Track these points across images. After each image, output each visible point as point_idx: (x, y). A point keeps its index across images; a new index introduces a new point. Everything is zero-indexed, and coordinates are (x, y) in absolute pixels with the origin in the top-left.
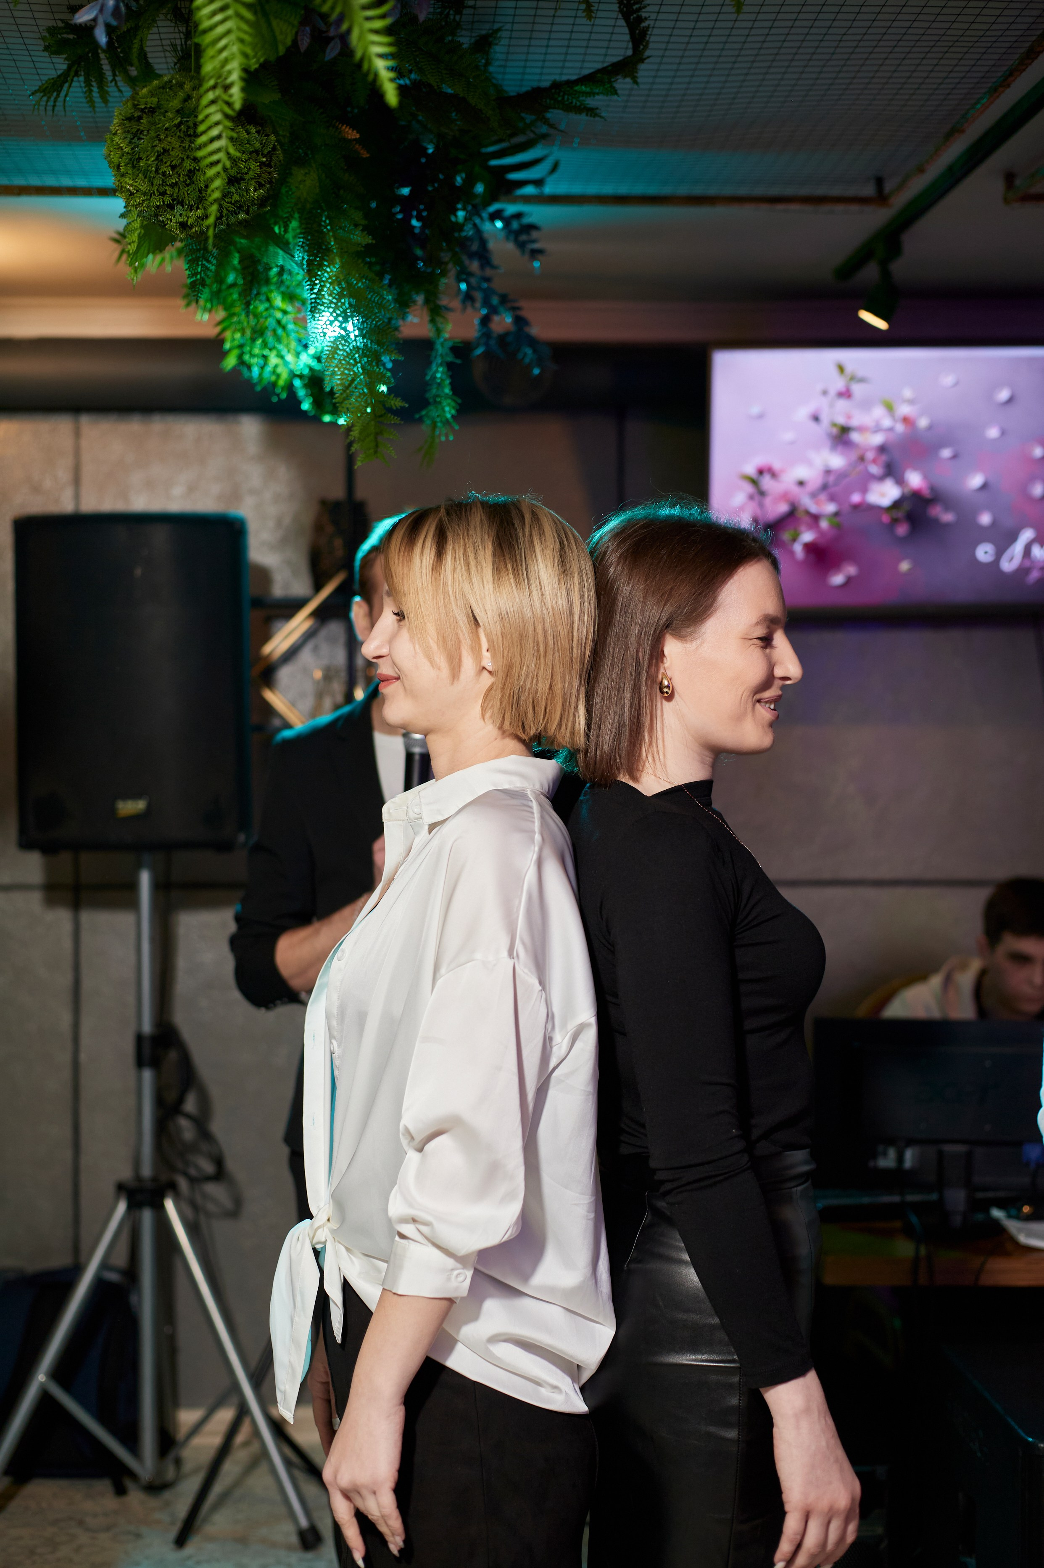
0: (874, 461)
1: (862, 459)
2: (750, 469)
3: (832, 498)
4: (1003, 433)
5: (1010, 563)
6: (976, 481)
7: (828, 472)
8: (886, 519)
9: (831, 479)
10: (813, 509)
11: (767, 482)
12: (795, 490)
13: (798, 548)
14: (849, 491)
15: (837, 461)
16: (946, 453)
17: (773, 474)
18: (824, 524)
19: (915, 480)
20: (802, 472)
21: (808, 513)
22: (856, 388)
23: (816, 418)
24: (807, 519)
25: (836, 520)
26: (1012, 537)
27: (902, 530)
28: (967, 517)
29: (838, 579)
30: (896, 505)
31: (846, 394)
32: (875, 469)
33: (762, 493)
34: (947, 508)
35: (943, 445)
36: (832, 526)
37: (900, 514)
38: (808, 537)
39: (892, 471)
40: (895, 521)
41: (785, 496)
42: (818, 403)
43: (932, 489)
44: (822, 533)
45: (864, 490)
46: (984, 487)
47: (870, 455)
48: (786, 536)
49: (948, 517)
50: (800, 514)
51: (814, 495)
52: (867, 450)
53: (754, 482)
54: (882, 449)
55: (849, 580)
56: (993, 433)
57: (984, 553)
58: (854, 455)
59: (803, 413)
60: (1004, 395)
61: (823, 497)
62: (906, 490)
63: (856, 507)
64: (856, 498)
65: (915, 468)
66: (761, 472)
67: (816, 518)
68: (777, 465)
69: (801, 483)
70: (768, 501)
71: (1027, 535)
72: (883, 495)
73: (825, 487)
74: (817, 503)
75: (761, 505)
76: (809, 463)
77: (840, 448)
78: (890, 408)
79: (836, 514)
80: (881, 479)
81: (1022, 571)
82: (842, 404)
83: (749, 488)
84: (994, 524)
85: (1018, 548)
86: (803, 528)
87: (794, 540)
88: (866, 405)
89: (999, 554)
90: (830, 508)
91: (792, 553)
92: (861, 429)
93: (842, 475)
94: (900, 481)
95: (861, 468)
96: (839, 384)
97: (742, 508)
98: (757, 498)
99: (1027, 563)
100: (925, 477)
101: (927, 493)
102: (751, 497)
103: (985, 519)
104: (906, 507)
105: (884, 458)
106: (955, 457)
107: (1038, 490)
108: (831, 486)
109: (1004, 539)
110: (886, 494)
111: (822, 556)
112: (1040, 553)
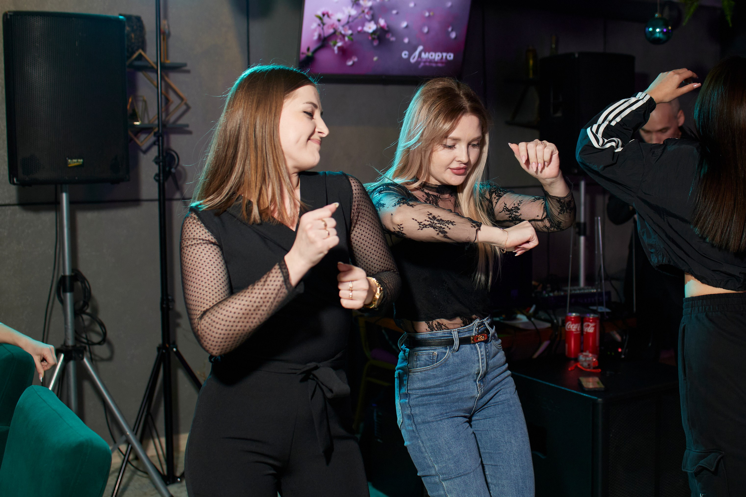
0: (367, 13)
1: (363, 12)
2: (320, 13)
3: (350, 28)
4: (415, 5)
6: (404, 24)
7: (350, 16)
8: (370, 38)
9: (351, 20)
10: (343, 32)
11: (326, 19)
12: (337, 23)
13: (336, 48)
14: (357, 26)
15: (354, 12)
16: (394, 12)
17: (329, 16)
18: (346, 39)
19: (382, 22)
20: (340, 16)
21: (341, 33)
24: (340, 36)
25: (351, 37)
26: (415, 49)
27: (375, 43)
28: (400, 39)
29: (350, 63)
30: (374, 32)
32: (367, 17)
33: (324, 24)
34: (393, 35)
35: (393, 9)
36: (349, 40)
37: (375, 36)
38: (340, 44)
39: (374, 18)
40: (373, 39)
41: (332, 26)
43: (388, 26)
44: (345, 43)
45: (363, 26)
46: (407, 27)
47: (366, 11)
48: (331, 43)
49: (393, 39)
50: (337, 33)
51: (343, 26)
52: (365, 8)
53: (321, 19)
54: (371, 8)
55: (354, 63)
56: (412, 5)
57: (405, 55)
58: (360, 10)
61: (347, 27)
62: (379, 27)
63: (359, 32)
64: (360, 28)
65: (383, 18)
66: (324, 15)
67: (344, 36)
68: (330, 13)
69: (339, 21)
70: (325, 27)
71: (420, 48)
72: (370, 28)
73: (348, 23)
74: (344, 30)
75: (323, 29)
76: (343, 12)
77: (355, 6)
79: (352, 35)
80: (370, 21)
81: (418, 63)
83: (318, 21)
84: (409, 42)
85: (417, 53)
86: (338, 40)
87: (335, 45)
89: (410, 55)
90: (350, 32)
91: (333, 50)
93: (355, 18)
94: (377, 23)
95: (362, 15)
97: (315, 30)
98: (322, 25)
99: (419, 59)
100: (386, 22)
101: (386, 29)
102: (319, 25)
103: (406, 41)
104: (378, 33)
105: (371, 12)
106: (397, 13)
107: (426, 30)
108: (351, 22)
109: (412, 49)
110: (370, 27)
111: (345, 53)
112: (424, 56)
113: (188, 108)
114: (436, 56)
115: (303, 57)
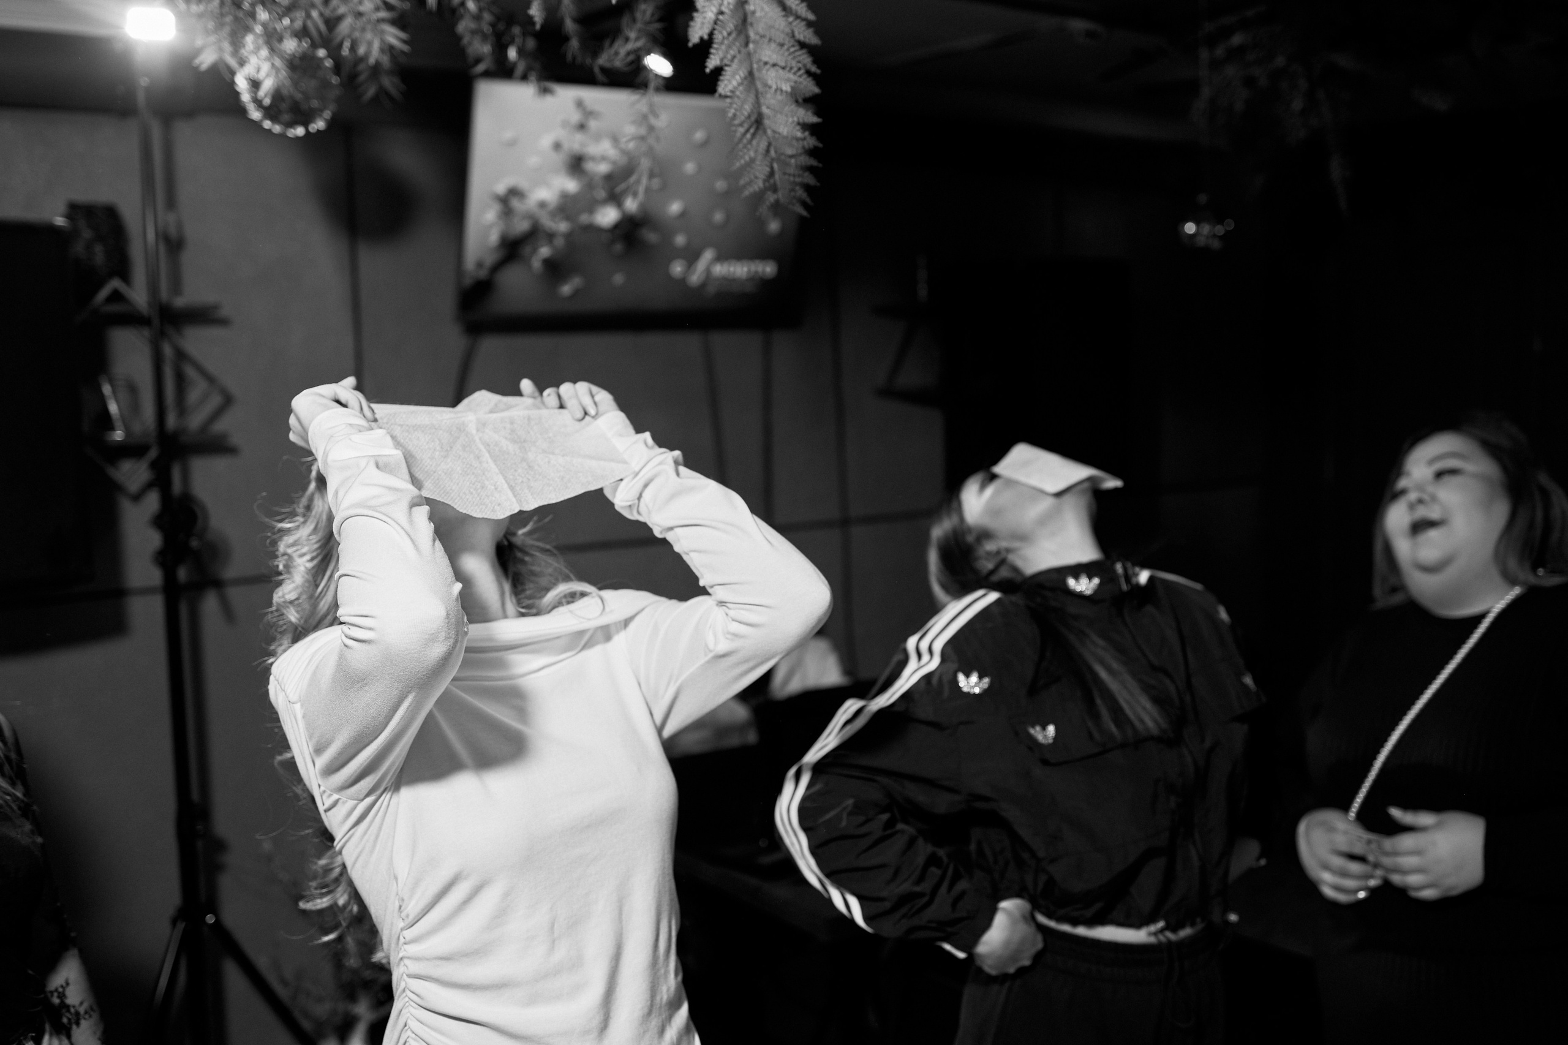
0: (601, 187)
1: (592, 185)
2: (501, 188)
3: (568, 218)
4: (698, 168)
5: (695, 278)
6: (677, 208)
7: (564, 195)
8: (607, 238)
9: (567, 201)
10: (551, 227)
11: (515, 203)
12: (538, 210)
13: (536, 261)
14: (580, 213)
15: (571, 185)
17: (521, 194)
18: (559, 241)
19: (631, 205)
20: (544, 194)
21: (546, 231)
22: (593, 124)
23: (557, 146)
24: (545, 236)
25: (569, 238)
26: (699, 256)
27: (619, 247)
28: (667, 238)
29: (566, 289)
30: (617, 226)
31: (582, 127)
32: (601, 194)
33: (510, 212)
34: (653, 231)
36: (565, 243)
37: (619, 234)
38: (545, 251)
39: (615, 198)
40: (614, 241)
41: (530, 216)
42: (558, 133)
43: (645, 213)
44: (557, 249)
45: (592, 212)
46: (683, 213)
47: (598, 182)
48: (527, 250)
49: (653, 238)
50: (540, 231)
51: (552, 216)
52: (596, 177)
53: (504, 201)
54: (607, 177)
55: (576, 291)
56: (690, 167)
57: (677, 269)
58: (586, 181)
59: (546, 141)
60: (699, 136)
61: (560, 217)
62: (625, 214)
63: (585, 227)
64: (585, 219)
65: (631, 196)
66: (510, 193)
67: (552, 235)
68: (524, 187)
69: (543, 204)
70: (515, 219)
71: (708, 255)
72: (605, 216)
73: (561, 208)
74: (555, 222)
75: (509, 222)
76: (550, 186)
77: (574, 174)
78: (615, 140)
79: (569, 232)
80: (606, 202)
81: (703, 285)
82: (579, 137)
83: (500, 207)
84: (686, 244)
85: (701, 265)
86: (542, 244)
87: (534, 255)
88: (597, 138)
89: (688, 269)
90: (563, 227)
91: (532, 266)
92: (593, 159)
93: (575, 198)
94: (620, 206)
95: (590, 192)
96: (576, 117)
97: (491, 226)
98: (506, 216)
99: (709, 277)
100: (640, 203)
101: (640, 218)
102: (501, 216)
103: (681, 240)
104: (624, 228)
105: (609, 185)
106: (664, 186)
107: (718, 217)
108: (567, 206)
109: (691, 256)
110: (608, 216)
111: (555, 269)
112: (719, 270)
113: (228, 401)
114: (740, 270)
115: (468, 282)
